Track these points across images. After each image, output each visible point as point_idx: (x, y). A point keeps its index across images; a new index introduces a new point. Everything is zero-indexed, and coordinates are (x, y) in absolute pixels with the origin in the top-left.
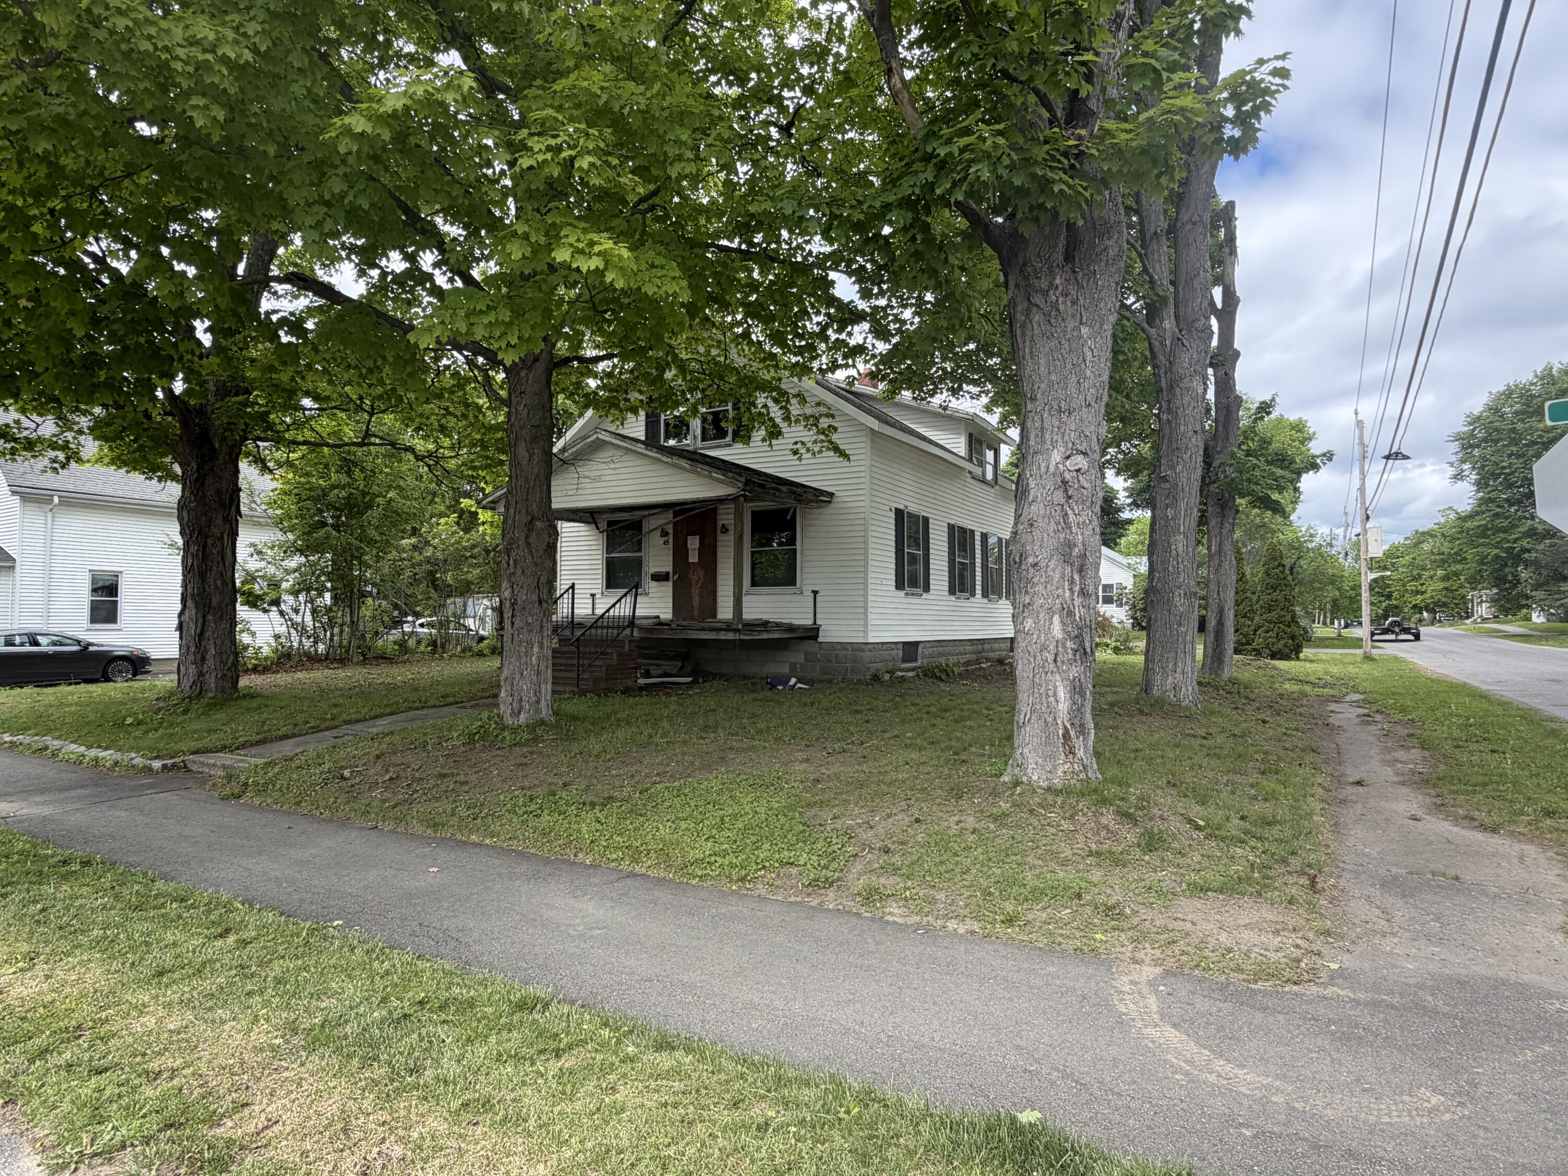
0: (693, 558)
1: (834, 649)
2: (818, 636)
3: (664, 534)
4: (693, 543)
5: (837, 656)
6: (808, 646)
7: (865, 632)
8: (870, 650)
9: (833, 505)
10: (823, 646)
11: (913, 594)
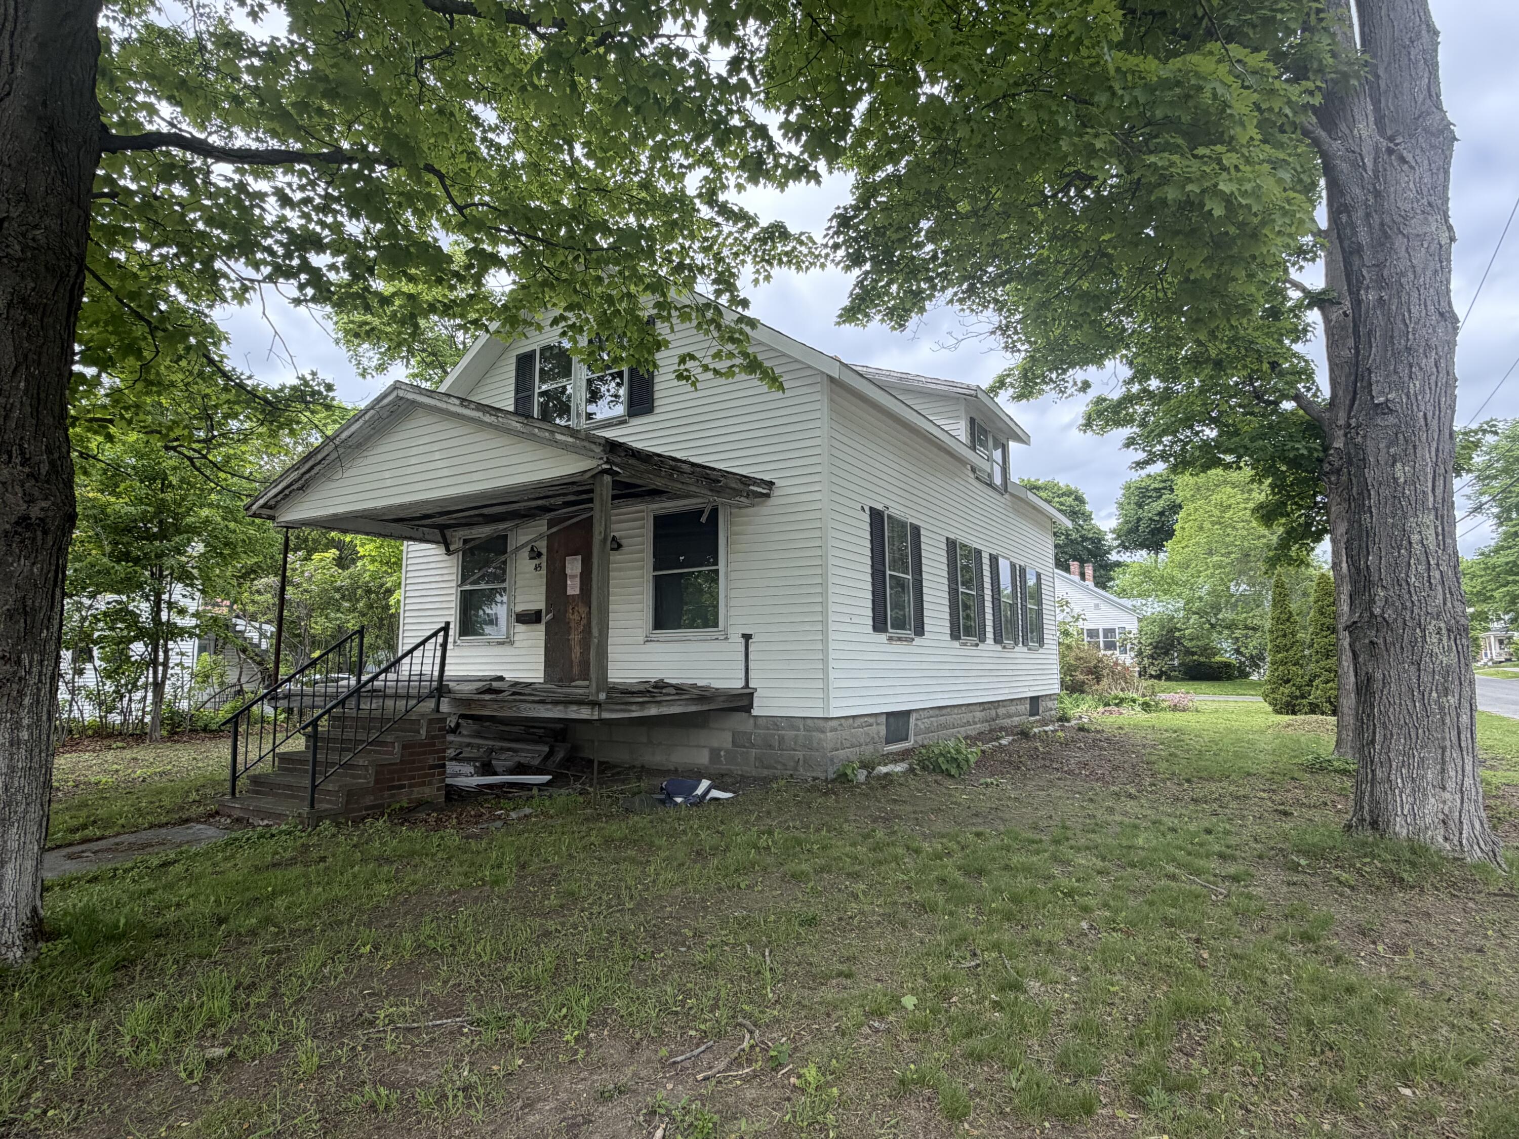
0: (573, 588)
1: (777, 727)
2: (751, 706)
3: (535, 554)
4: (574, 566)
5: (782, 739)
6: (737, 721)
7: (826, 699)
8: (834, 730)
9: (772, 501)
10: (760, 721)
11: (900, 639)
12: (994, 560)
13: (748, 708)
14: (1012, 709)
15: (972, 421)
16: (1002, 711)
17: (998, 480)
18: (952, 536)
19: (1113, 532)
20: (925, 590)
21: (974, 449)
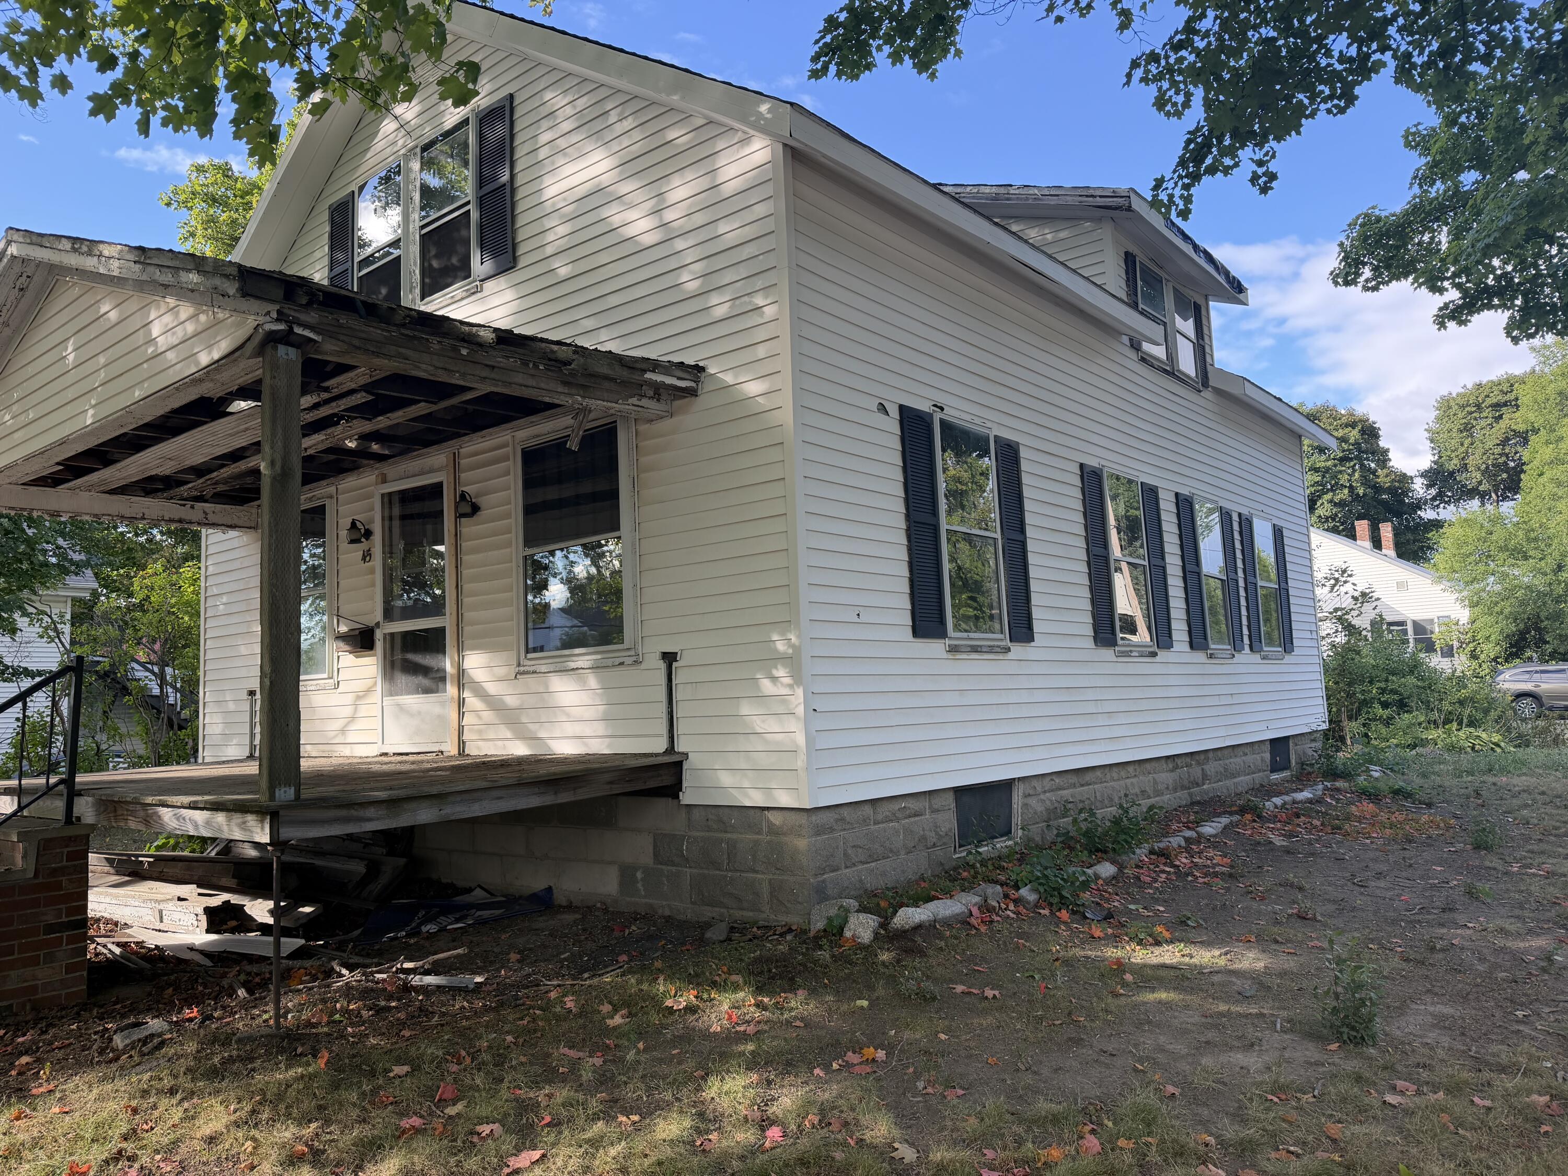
1: (724, 826)
2: (680, 786)
3: (360, 534)
6: (659, 817)
8: (823, 830)
10: (696, 815)
11: (975, 649)
12: (1185, 506)
13: (673, 789)
14: (1236, 762)
15: (1129, 259)
16: (1212, 767)
17: (1187, 364)
18: (1093, 462)
19: (1424, 475)
20: (1031, 559)
21: (1134, 306)
